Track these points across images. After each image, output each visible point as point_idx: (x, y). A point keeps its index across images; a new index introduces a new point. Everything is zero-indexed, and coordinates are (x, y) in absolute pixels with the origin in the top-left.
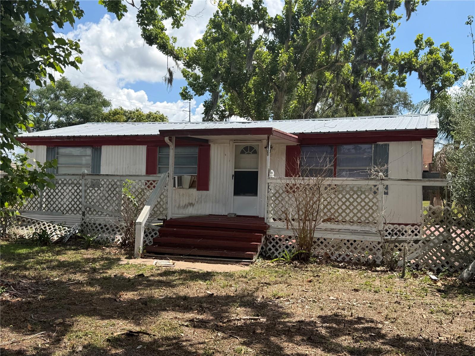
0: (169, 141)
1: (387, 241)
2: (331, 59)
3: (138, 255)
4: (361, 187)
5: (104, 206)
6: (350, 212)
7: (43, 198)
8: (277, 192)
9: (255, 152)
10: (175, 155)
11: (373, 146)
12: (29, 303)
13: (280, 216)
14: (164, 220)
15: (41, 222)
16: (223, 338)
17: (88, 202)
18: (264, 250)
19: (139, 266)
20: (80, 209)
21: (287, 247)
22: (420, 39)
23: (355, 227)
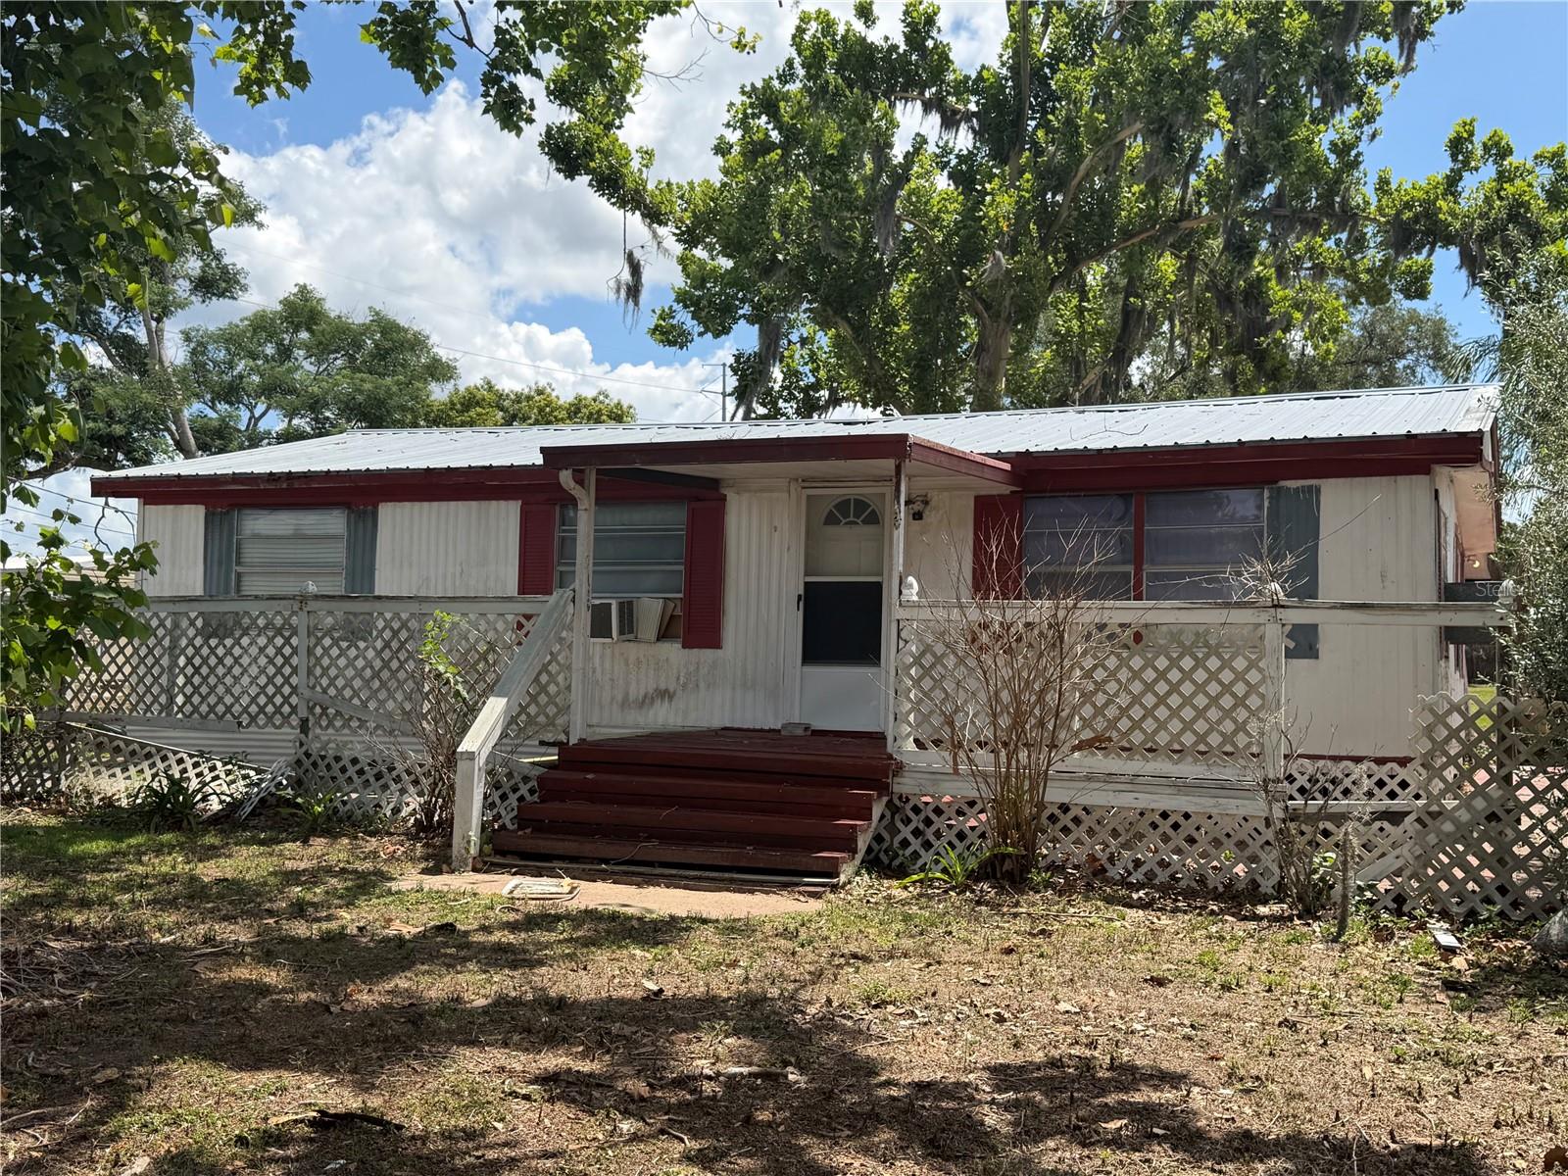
0: (572, 484)
1: (1293, 816)
2: (1165, 209)
3: (464, 862)
4: (1207, 632)
5: (368, 699)
6: (1170, 717)
7: (177, 676)
8: (927, 649)
9: (874, 519)
10: (596, 531)
11: (1266, 494)
12: (42, 1014)
13: (936, 730)
14: (560, 745)
15: (170, 755)
16: (635, 1138)
17: (318, 689)
18: (885, 845)
19: (451, 896)
20: (294, 709)
21: (961, 836)
22: (1465, 135)
23: (1190, 770)
